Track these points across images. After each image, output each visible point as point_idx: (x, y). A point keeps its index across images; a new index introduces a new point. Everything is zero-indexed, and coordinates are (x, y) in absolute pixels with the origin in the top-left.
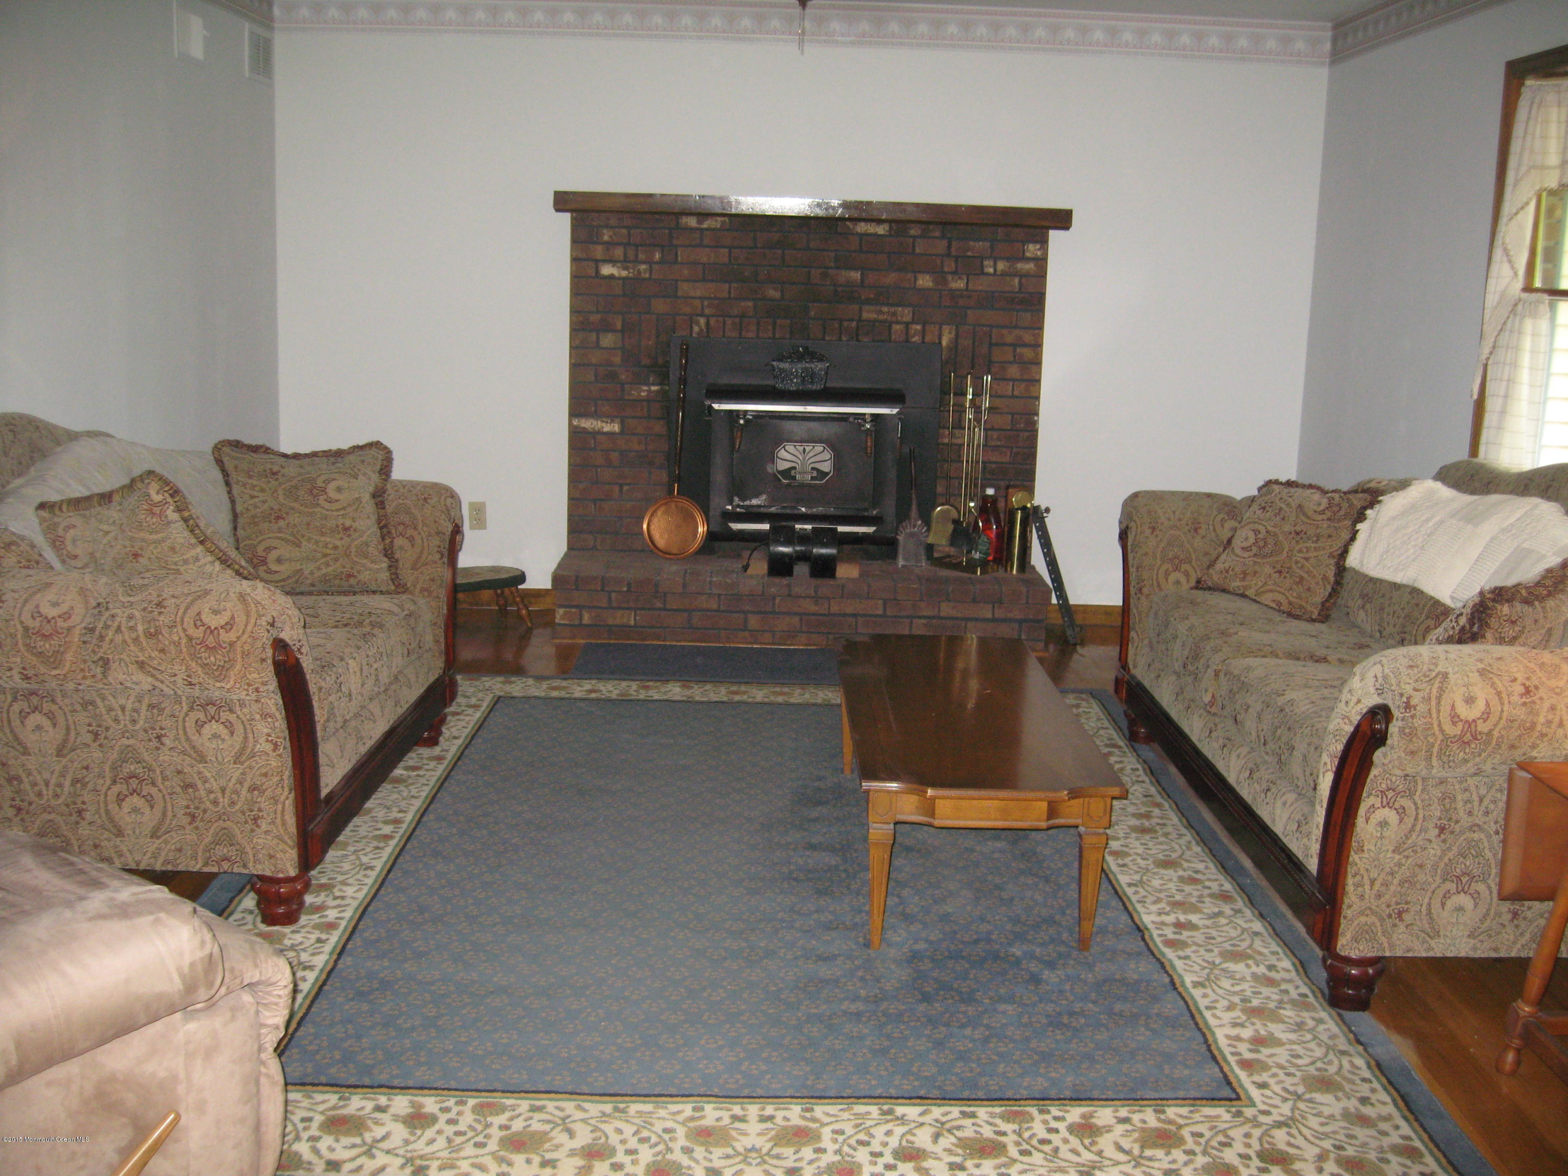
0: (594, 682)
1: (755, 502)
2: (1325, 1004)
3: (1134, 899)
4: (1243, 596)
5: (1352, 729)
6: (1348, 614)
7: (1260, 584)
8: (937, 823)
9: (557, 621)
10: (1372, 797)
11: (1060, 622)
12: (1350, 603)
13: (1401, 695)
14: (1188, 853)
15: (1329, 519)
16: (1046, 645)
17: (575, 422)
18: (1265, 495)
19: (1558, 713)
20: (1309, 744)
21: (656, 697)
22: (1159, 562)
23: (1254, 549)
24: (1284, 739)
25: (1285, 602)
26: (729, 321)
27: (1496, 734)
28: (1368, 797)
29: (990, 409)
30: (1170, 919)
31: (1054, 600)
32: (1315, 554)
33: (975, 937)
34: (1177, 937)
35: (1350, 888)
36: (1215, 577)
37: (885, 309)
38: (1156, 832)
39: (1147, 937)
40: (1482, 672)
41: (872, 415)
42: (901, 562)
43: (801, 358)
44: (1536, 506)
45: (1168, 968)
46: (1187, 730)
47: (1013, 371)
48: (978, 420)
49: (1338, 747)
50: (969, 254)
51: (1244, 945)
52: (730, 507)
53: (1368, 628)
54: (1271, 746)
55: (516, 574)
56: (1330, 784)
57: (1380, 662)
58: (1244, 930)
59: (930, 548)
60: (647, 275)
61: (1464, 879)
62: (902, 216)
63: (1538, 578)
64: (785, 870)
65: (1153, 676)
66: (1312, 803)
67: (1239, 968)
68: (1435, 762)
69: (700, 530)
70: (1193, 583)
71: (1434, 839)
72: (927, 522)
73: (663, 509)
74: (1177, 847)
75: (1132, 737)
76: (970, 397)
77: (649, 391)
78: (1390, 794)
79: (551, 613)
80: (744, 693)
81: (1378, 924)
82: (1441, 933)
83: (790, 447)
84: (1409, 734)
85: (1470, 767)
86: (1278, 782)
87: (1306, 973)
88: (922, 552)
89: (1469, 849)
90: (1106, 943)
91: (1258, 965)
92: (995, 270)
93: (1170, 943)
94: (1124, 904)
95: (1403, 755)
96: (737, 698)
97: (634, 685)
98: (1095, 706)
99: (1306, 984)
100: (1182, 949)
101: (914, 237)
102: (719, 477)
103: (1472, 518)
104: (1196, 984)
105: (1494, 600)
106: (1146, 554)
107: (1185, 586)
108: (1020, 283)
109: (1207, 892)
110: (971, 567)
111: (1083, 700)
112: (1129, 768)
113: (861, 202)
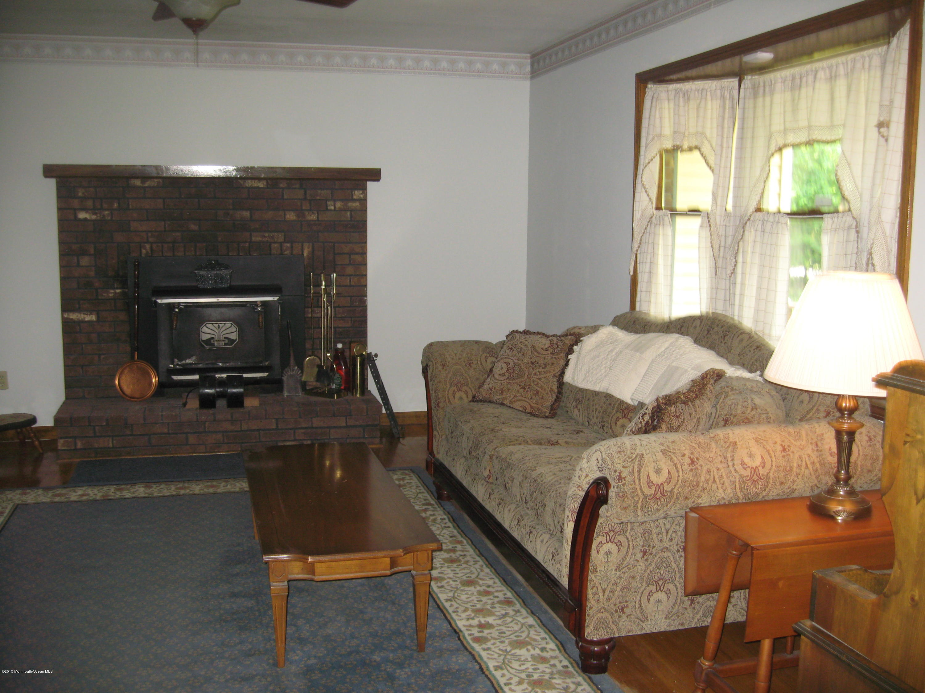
0: (84, 488)
1: (188, 361)
2: (579, 671)
3: (450, 610)
4: (502, 404)
5: (584, 493)
6: (567, 411)
7: (512, 396)
8: (317, 578)
9: (59, 448)
10: (600, 537)
11: (389, 424)
12: (568, 405)
13: (615, 471)
14: (482, 574)
15: (551, 353)
16: (381, 438)
17: (66, 316)
18: (511, 340)
19: (712, 474)
20: (555, 503)
21: (127, 496)
22: (448, 386)
23: (507, 375)
24: (538, 500)
25: (528, 407)
26: (166, 246)
27: (676, 491)
28: (598, 537)
29: (338, 294)
30: (475, 622)
31: (384, 411)
32: (545, 375)
33: (349, 650)
34: (481, 634)
35: (590, 596)
36: (484, 393)
37: (267, 235)
38: (460, 561)
39: (461, 637)
40: (664, 452)
41: (261, 301)
42: (286, 394)
43: (213, 268)
44: (677, 340)
45: (477, 658)
46: (474, 494)
47: (350, 270)
48: (329, 301)
49: (576, 506)
50: (318, 198)
51: (524, 635)
52: (172, 366)
53: (580, 419)
54: (530, 504)
55: (30, 417)
56: (572, 529)
57: (599, 450)
58: (523, 624)
59: (304, 385)
60: (109, 218)
61: (660, 583)
62: (275, 175)
63: (689, 387)
64: (217, 614)
65: (450, 459)
66: (561, 541)
67: (522, 652)
68: (639, 513)
69: (154, 380)
70: (470, 399)
71: (640, 560)
72: (301, 367)
73: (128, 369)
74: (474, 570)
75: (439, 497)
76: (323, 287)
77: (115, 293)
78: (611, 534)
79: (54, 442)
80: (188, 488)
81: (610, 617)
82: (649, 618)
83: (209, 325)
84: (622, 496)
85: (661, 513)
86: (537, 527)
87: (565, 650)
88: (299, 386)
89: (662, 563)
90: (435, 644)
91: (534, 649)
92: (335, 207)
93: (477, 640)
94: (445, 615)
95: (619, 510)
96: (182, 492)
97: (112, 489)
98: (414, 478)
99: (566, 658)
100: (485, 643)
101: (283, 188)
102: (164, 347)
103: (639, 349)
104: (497, 668)
105: (665, 404)
106: (440, 382)
107: (466, 401)
108: (351, 215)
109: (496, 600)
110: (331, 394)
111: (407, 474)
112: (439, 518)
113: (248, 167)
